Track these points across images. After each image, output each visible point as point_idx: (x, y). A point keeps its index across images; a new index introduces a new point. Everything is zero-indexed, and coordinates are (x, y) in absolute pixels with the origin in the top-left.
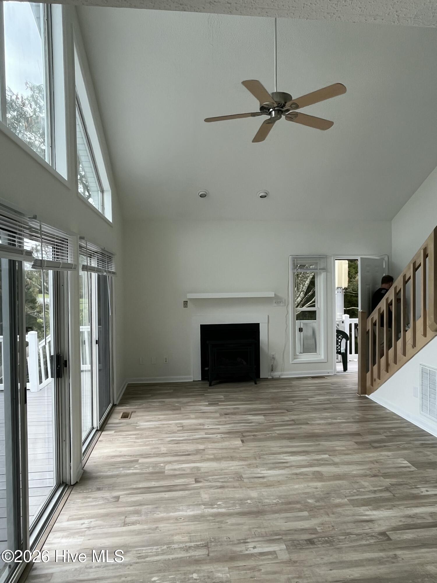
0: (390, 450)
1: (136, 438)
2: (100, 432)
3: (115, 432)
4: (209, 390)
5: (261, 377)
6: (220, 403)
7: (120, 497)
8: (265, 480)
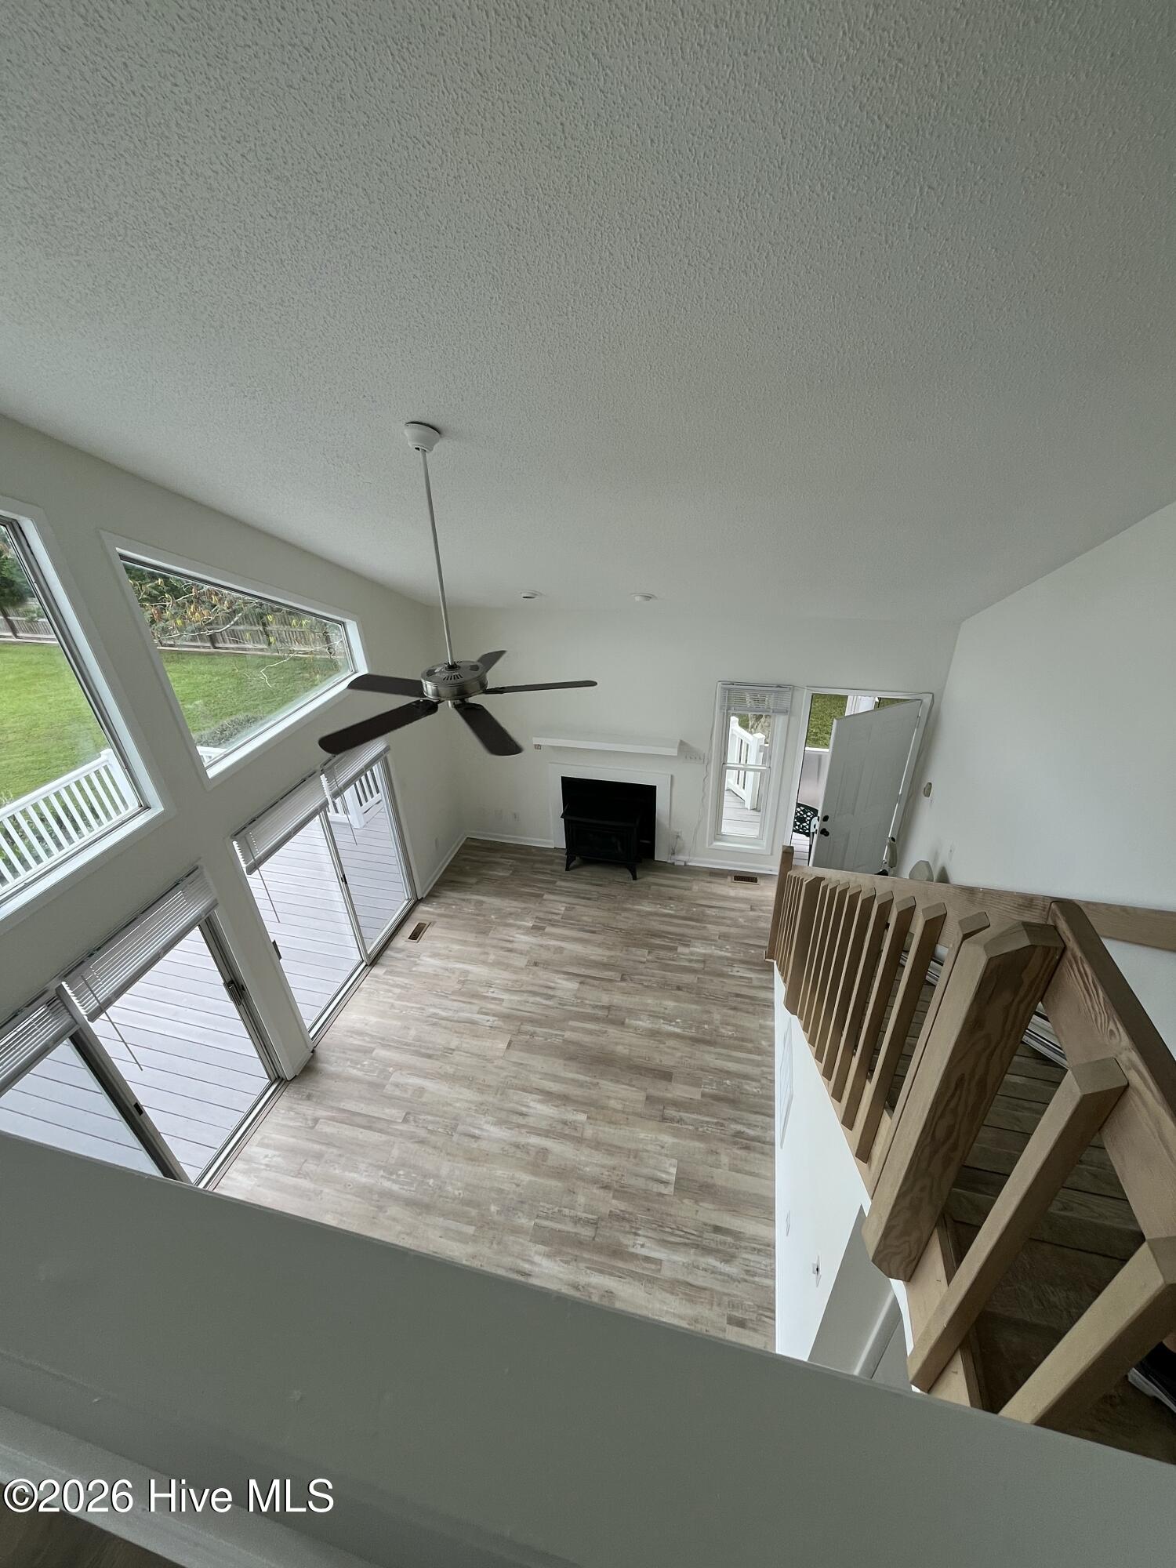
0: (676, 1133)
1: (400, 998)
2: (369, 969)
3: (385, 973)
4: (559, 883)
5: (656, 859)
6: (549, 929)
7: (321, 1120)
8: (475, 1146)
